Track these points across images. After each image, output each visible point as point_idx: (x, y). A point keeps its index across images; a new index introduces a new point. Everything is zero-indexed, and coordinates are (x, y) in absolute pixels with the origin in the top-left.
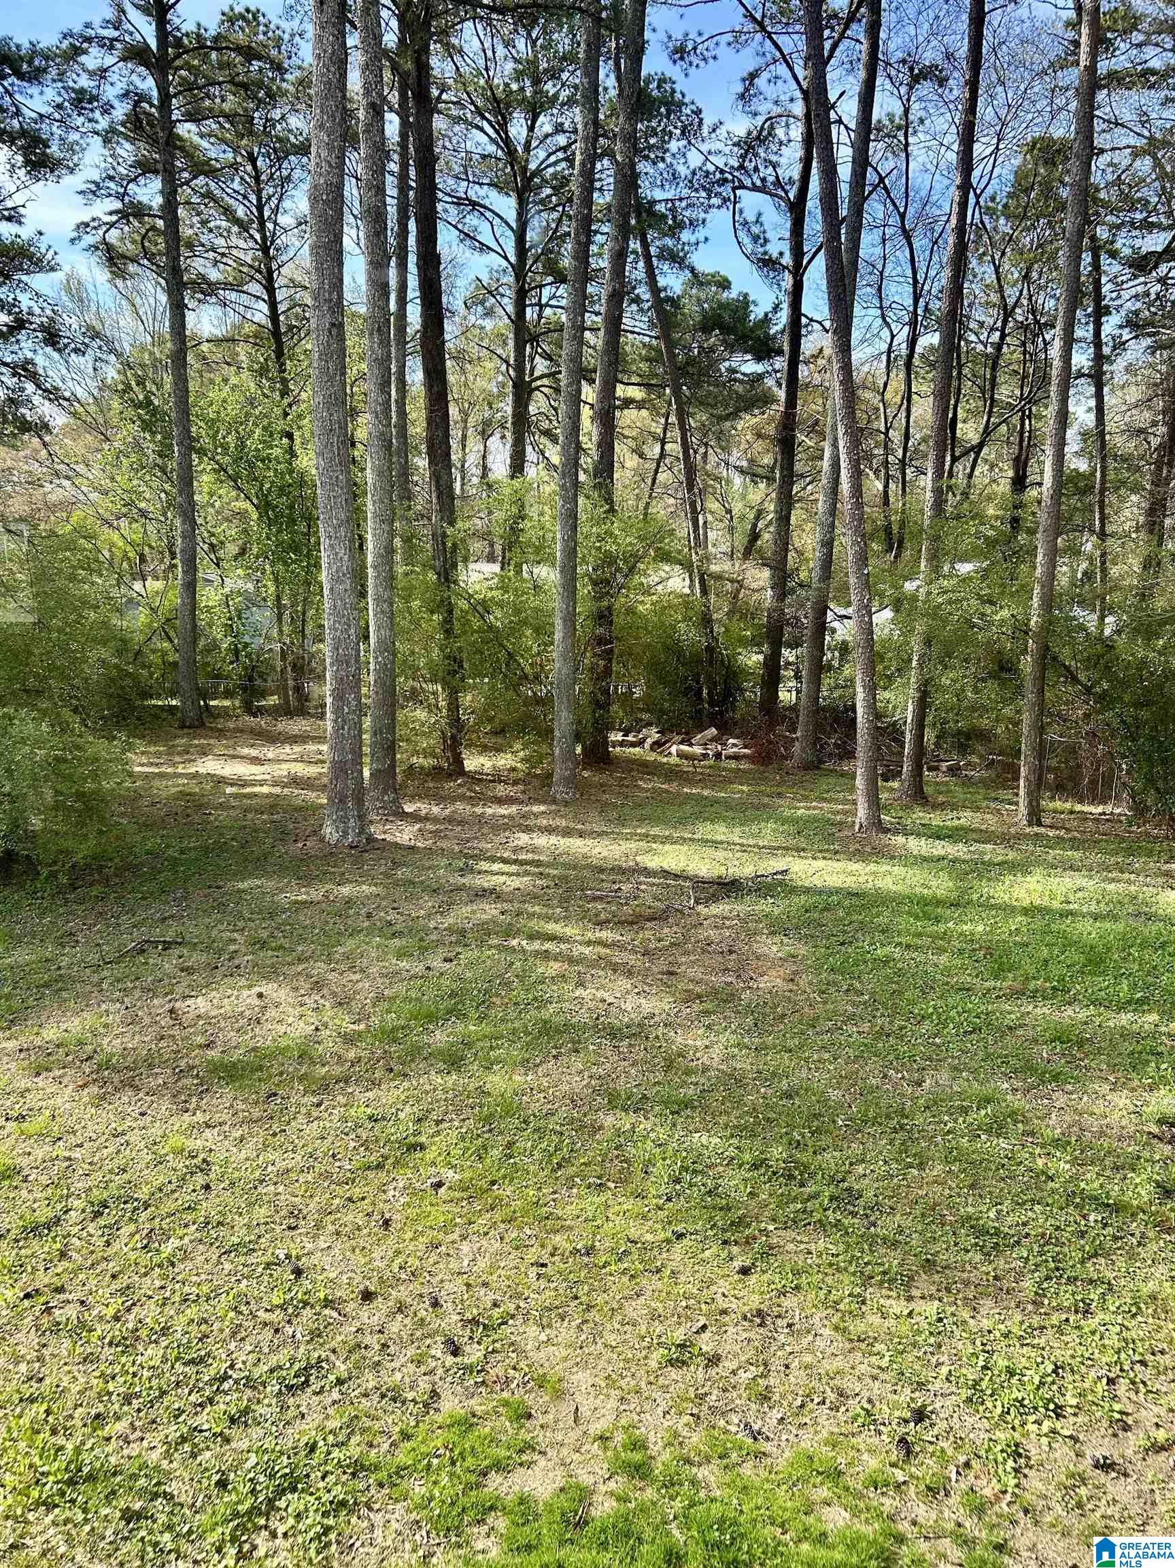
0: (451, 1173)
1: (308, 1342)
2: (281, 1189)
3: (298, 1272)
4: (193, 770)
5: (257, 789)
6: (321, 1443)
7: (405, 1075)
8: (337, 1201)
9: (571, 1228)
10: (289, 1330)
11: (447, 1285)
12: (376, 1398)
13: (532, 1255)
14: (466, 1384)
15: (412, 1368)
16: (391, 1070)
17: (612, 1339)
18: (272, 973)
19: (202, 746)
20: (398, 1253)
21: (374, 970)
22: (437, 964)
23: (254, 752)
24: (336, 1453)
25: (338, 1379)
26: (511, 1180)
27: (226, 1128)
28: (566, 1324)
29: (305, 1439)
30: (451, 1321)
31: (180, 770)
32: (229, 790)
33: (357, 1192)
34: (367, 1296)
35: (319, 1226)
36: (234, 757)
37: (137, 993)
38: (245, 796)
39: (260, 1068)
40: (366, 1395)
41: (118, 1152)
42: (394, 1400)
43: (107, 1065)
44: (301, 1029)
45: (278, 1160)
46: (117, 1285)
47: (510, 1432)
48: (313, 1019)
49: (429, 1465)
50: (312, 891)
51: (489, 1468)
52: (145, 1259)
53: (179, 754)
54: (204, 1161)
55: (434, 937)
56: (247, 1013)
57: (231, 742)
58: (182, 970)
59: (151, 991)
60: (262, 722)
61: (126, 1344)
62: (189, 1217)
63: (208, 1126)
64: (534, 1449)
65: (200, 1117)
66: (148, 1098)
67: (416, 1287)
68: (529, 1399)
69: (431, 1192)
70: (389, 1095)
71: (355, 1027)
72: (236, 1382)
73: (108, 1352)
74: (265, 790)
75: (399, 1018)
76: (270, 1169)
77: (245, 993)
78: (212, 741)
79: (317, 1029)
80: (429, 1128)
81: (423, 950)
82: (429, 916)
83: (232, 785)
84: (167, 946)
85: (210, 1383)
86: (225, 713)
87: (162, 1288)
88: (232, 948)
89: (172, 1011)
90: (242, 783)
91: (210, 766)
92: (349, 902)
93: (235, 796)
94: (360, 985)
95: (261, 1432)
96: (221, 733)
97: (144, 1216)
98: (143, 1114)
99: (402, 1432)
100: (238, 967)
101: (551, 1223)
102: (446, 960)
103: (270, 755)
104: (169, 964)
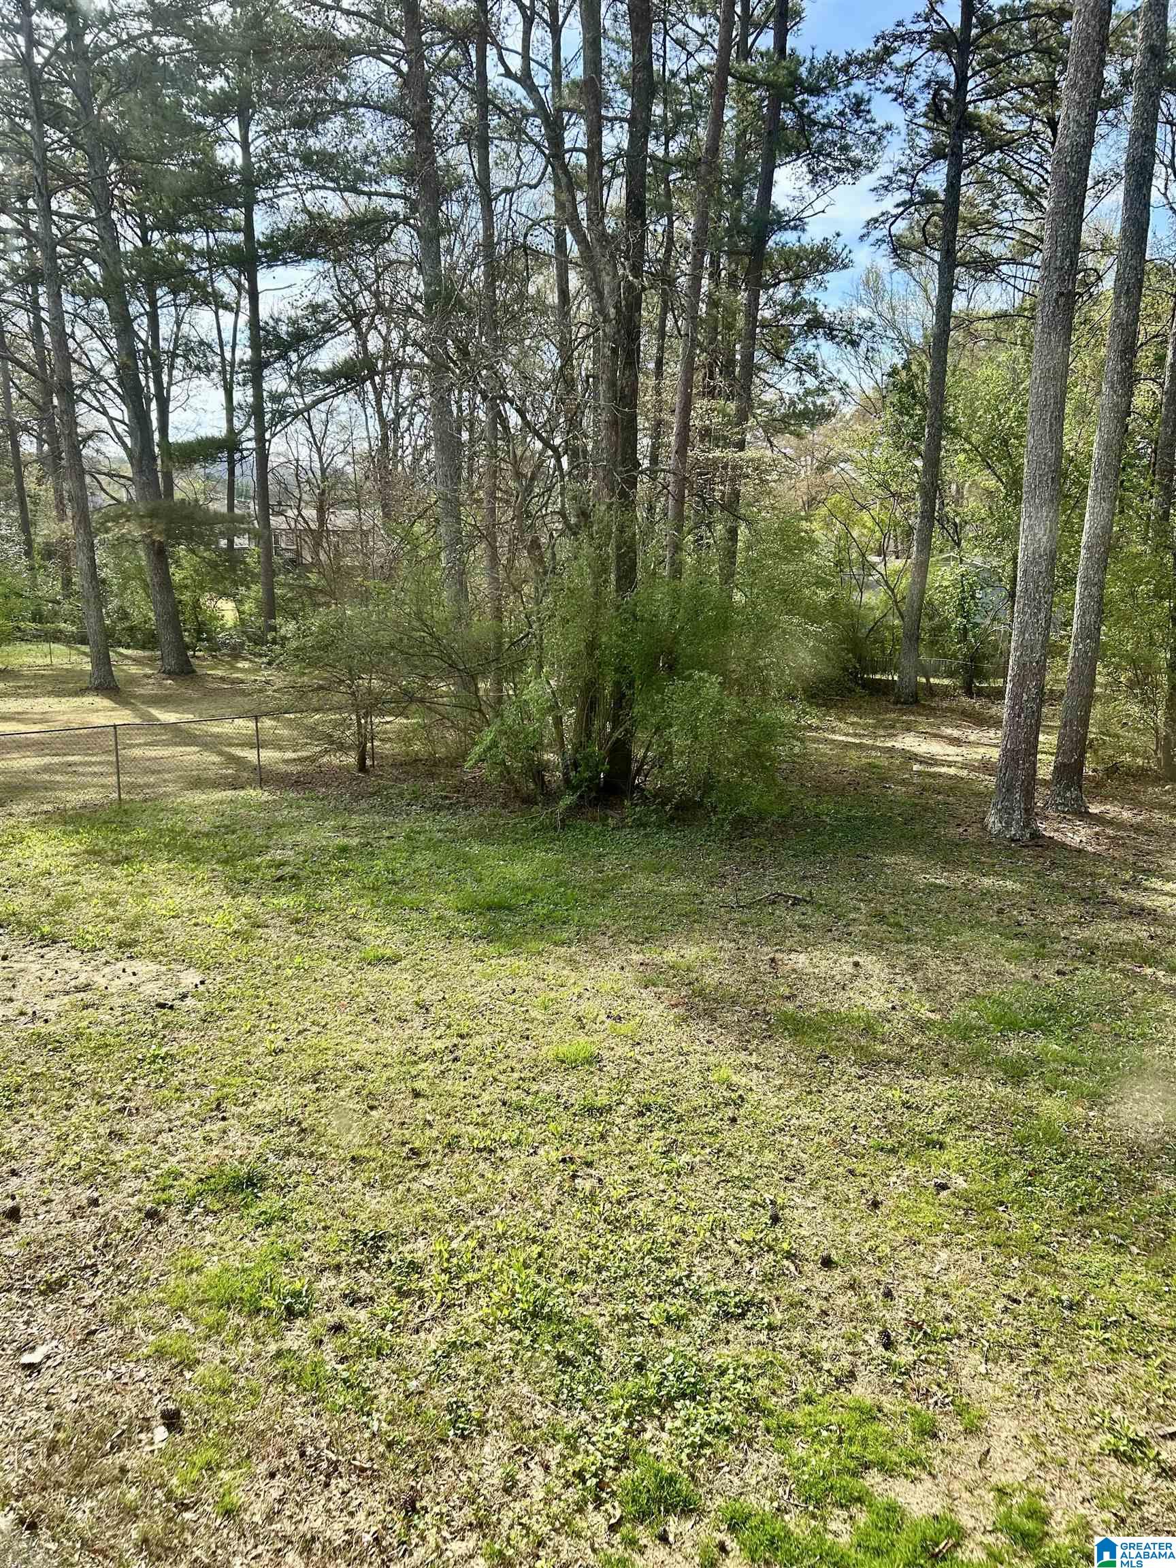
0: (960, 1180)
1: (760, 1283)
2: (795, 1141)
3: (775, 1219)
4: (889, 745)
5: (943, 770)
6: (731, 1371)
7: (959, 1074)
8: (841, 1169)
9: (1065, 1277)
10: (748, 1265)
11: (909, 1283)
12: (796, 1354)
13: (1009, 1287)
14: (885, 1379)
15: (841, 1343)
16: (946, 1065)
17: (1057, 1402)
18: (875, 946)
19: (908, 723)
20: (875, 1236)
21: (976, 966)
22: (1048, 975)
23: (956, 733)
24: (739, 1385)
25: (769, 1324)
26: (1021, 1207)
27: (771, 1074)
28: (1014, 1366)
29: (719, 1362)
30: (895, 1317)
31: (878, 744)
32: (916, 767)
33: (860, 1168)
34: (827, 1263)
35: (813, 1185)
36: (935, 736)
37: (753, 938)
38: (930, 775)
39: (824, 1030)
40: (789, 1349)
41: (677, 1068)
42: (812, 1363)
43: (701, 993)
44: (879, 1003)
45: (805, 1116)
46: (630, 1176)
47: (910, 1441)
48: (895, 996)
49: (818, 1433)
50: (954, 878)
51: (875, 1464)
52: (660, 1162)
53: (885, 728)
54: (740, 1096)
55: (1058, 947)
56: (838, 977)
57: (939, 721)
58: (799, 926)
59: (764, 940)
60: (977, 704)
61: (617, 1225)
62: (707, 1140)
63: (757, 1068)
64: (925, 1468)
65: (754, 1059)
66: (719, 1030)
67: (877, 1273)
68: (942, 1421)
69: (932, 1189)
70: (933, 1088)
71: (932, 1016)
72: (686, 1291)
73: (602, 1225)
74: (952, 771)
75: (980, 1017)
76: (794, 1121)
77: (844, 959)
78: (919, 719)
79: (894, 1008)
80: (957, 1130)
81: (1040, 956)
82: (1065, 925)
83: (921, 762)
84: (796, 902)
85: (666, 1282)
86: (945, 693)
87: (664, 1191)
88: (852, 916)
89: (773, 960)
90: (932, 761)
91: (909, 742)
92: (985, 894)
93: (919, 773)
94: (955, 977)
95: (688, 1340)
96: (932, 711)
97: (674, 1127)
98: (709, 1042)
99: (806, 1395)
100: (850, 934)
101: (1047, 1264)
102: (1059, 973)
103: (972, 738)
104: (791, 919)
